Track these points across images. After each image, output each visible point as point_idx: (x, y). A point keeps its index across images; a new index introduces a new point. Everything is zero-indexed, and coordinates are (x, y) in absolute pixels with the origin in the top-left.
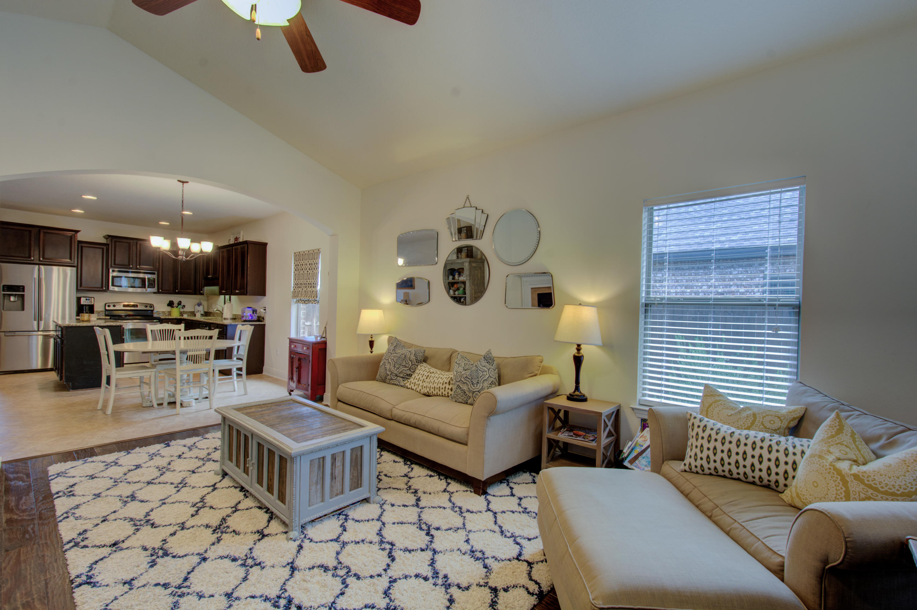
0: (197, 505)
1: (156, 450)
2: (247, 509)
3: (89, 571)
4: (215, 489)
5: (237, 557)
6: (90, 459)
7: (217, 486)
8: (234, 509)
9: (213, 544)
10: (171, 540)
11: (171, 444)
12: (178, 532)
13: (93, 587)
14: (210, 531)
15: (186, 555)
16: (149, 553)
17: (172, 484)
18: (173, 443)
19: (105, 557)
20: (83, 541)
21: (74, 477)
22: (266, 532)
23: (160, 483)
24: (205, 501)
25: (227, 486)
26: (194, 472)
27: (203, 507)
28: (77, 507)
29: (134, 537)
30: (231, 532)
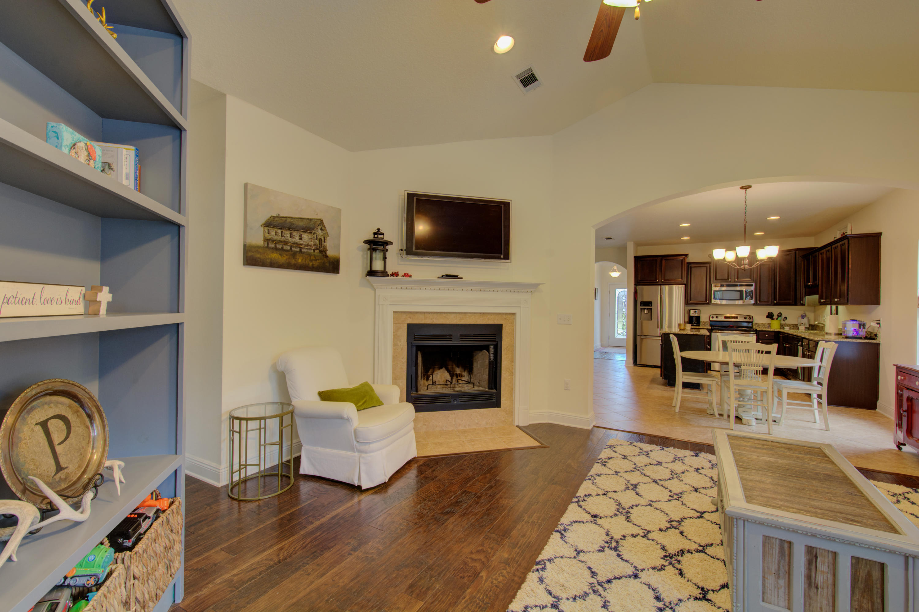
0: (673, 523)
1: (683, 456)
2: (713, 557)
3: (568, 525)
4: (700, 517)
5: (662, 597)
6: (635, 444)
7: (705, 515)
8: (700, 548)
9: (654, 568)
10: (629, 539)
11: (700, 455)
12: (639, 536)
13: (561, 538)
14: (663, 553)
15: (627, 561)
16: (608, 538)
17: (670, 491)
18: (702, 455)
19: (583, 522)
20: (582, 501)
21: (616, 452)
22: (710, 596)
23: (662, 485)
24: (682, 523)
25: (713, 521)
26: (696, 490)
27: (675, 528)
28: (599, 475)
29: (609, 520)
30: (677, 569)
